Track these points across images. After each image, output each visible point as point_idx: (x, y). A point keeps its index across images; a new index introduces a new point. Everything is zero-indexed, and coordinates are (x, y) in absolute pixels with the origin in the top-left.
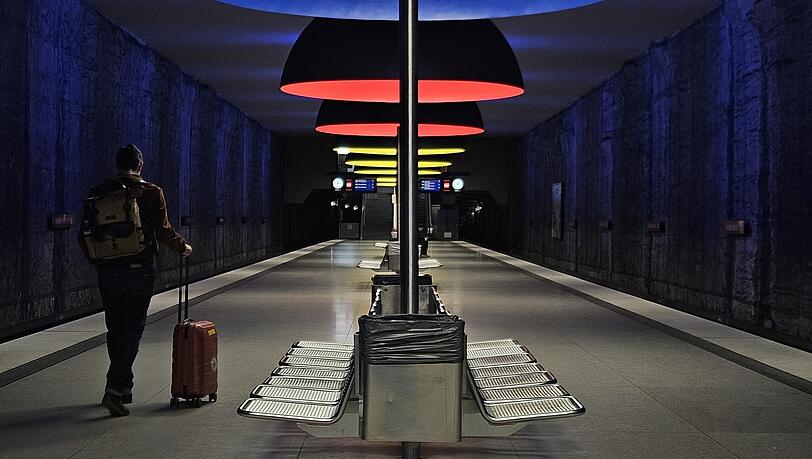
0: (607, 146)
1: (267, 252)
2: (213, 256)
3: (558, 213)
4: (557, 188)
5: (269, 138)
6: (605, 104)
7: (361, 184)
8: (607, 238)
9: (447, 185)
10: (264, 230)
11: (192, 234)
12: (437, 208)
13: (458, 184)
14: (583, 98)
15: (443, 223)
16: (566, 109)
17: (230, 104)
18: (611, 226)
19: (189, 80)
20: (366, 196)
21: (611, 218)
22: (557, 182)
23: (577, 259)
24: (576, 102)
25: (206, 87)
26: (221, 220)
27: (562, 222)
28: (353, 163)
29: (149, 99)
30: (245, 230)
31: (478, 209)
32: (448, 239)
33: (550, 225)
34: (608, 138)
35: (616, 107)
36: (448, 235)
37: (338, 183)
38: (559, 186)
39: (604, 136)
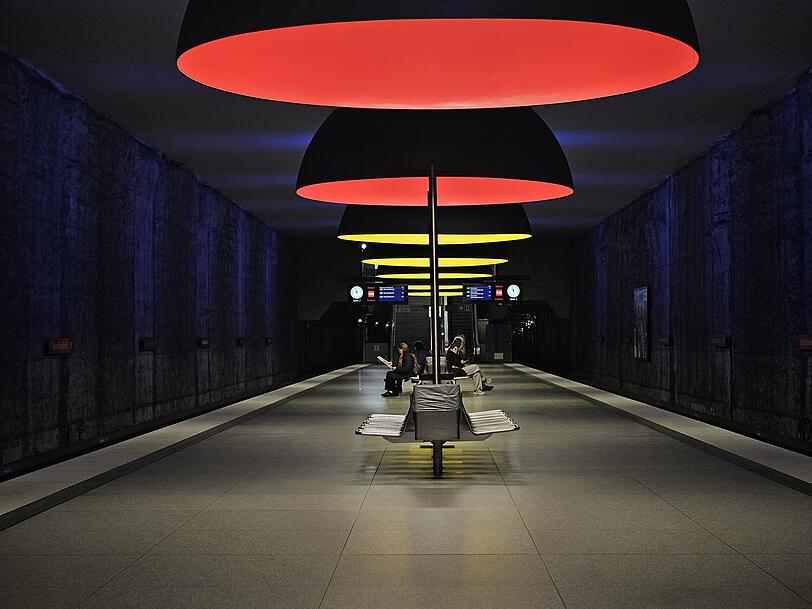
0: (721, 234)
1: (274, 381)
2: (194, 389)
3: (642, 327)
4: (641, 295)
5: (274, 239)
6: (716, 176)
7: (387, 293)
8: (724, 360)
9: (499, 293)
10: (269, 354)
11: (159, 361)
12: (484, 323)
13: (514, 291)
14: (677, 173)
15: (493, 341)
16: (651, 192)
17: (216, 192)
18: (729, 343)
19: (149, 152)
20: (397, 309)
21: (728, 331)
22: (640, 286)
23: (672, 387)
24: (666, 181)
25: (178, 165)
26: (205, 343)
27: (649, 338)
28: (377, 262)
29: (75, 172)
30: (241, 354)
31: (529, 323)
32: (499, 362)
33: (631, 342)
34: (721, 222)
35: (734, 177)
36: (499, 356)
37: (357, 293)
38: (644, 291)
39: (716, 218)
